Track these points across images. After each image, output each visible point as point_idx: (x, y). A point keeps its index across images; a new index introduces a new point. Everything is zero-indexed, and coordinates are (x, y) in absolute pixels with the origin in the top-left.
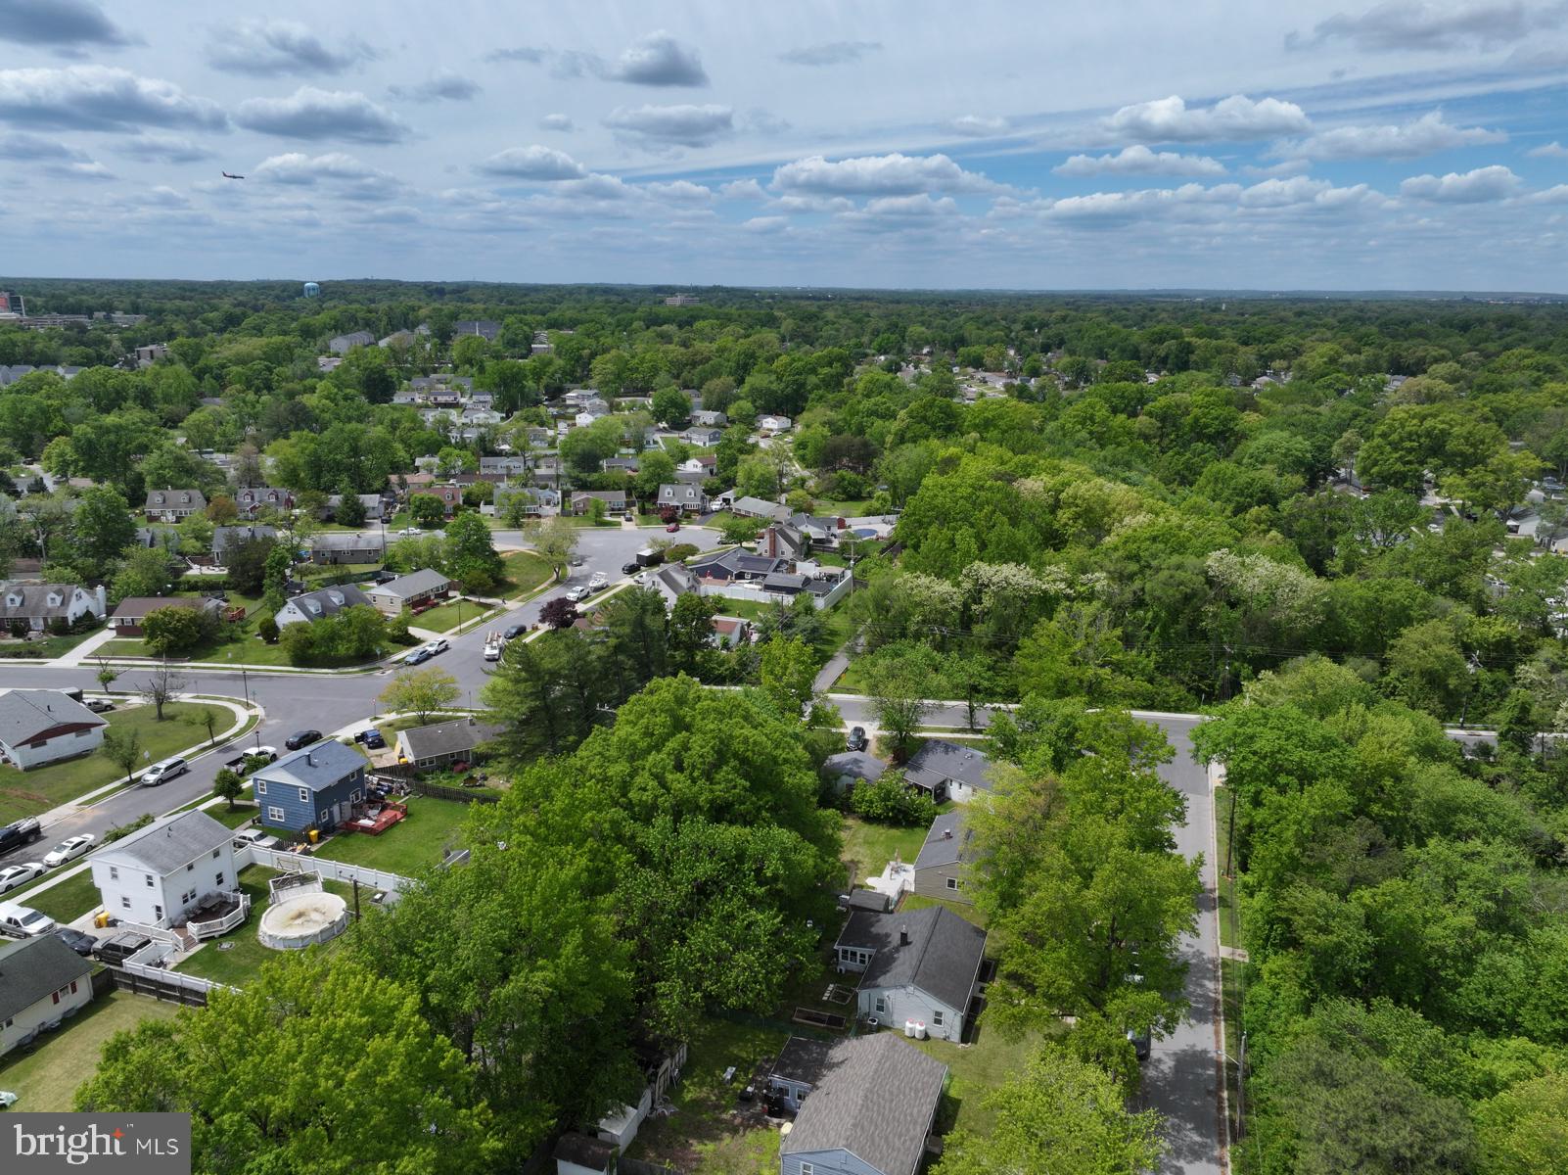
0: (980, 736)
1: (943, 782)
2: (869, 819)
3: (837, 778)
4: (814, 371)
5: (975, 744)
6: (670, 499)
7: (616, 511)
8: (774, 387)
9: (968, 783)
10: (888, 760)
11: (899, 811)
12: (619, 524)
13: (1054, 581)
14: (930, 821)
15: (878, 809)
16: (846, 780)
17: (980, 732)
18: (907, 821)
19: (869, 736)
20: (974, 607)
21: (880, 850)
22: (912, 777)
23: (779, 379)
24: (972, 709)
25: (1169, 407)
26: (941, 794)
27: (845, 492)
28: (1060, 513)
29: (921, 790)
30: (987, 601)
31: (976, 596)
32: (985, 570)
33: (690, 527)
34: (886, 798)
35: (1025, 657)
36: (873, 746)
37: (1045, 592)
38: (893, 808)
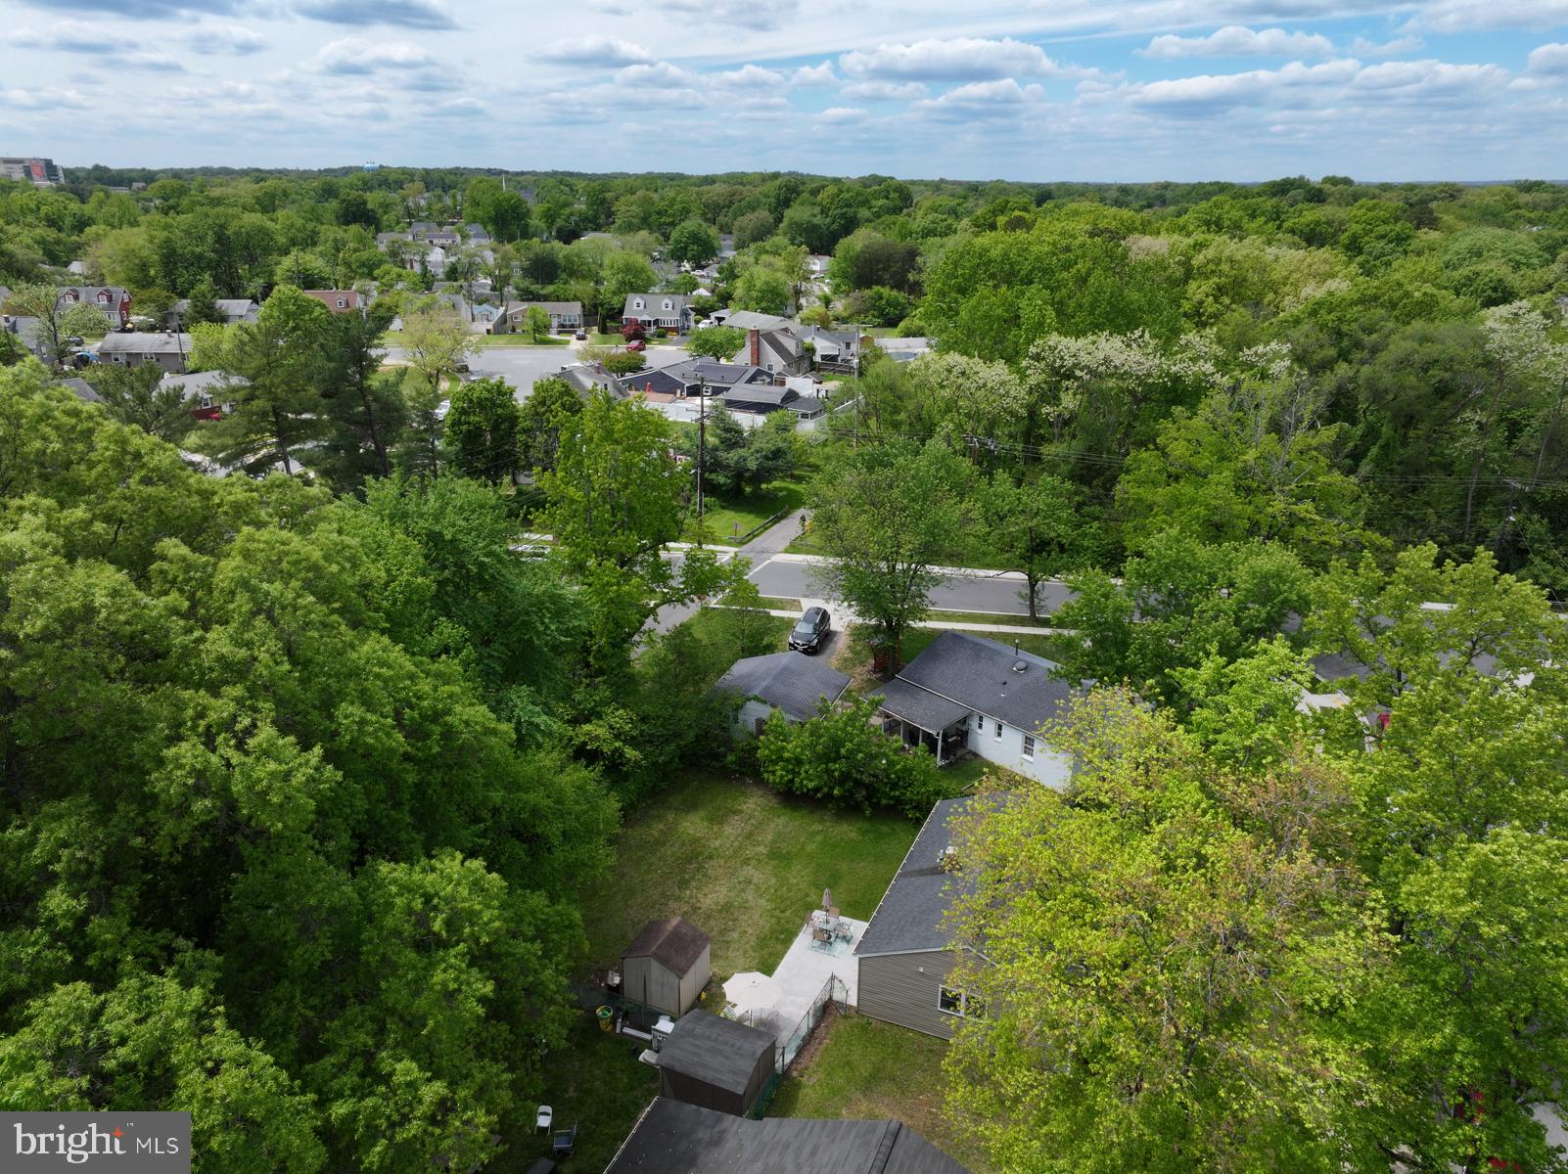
0: (1046, 631)
1: (964, 721)
2: (792, 797)
3: (738, 708)
4: (866, 203)
5: (1036, 646)
6: (641, 313)
7: (566, 328)
8: (817, 220)
9: (1015, 723)
10: (862, 672)
11: (858, 783)
12: (568, 342)
13: (1194, 360)
14: (924, 808)
15: (809, 779)
16: (755, 711)
17: (1045, 623)
18: (876, 807)
19: (835, 624)
20: (1046, 409)
21: (799, 877)
22: (902, 708)
23: (824, 212)
24: (1033, 582)
25: (1318, 223)
26: (956, 745)
27: (881, 314)
28: (1193, 285)
29: (912, 735)
30: (1069, 401)
31: (1050, 394)
32: (1070, 348)
33: (661, 347)
34: (832, 753)
35: (1140, 483)
36: (841, 645)
37: (1176, 379)
38: (845, 777)
